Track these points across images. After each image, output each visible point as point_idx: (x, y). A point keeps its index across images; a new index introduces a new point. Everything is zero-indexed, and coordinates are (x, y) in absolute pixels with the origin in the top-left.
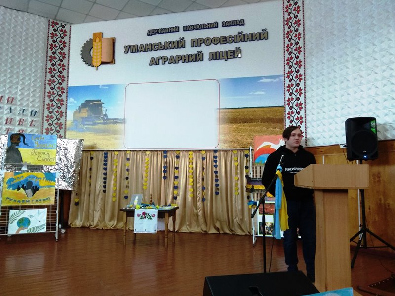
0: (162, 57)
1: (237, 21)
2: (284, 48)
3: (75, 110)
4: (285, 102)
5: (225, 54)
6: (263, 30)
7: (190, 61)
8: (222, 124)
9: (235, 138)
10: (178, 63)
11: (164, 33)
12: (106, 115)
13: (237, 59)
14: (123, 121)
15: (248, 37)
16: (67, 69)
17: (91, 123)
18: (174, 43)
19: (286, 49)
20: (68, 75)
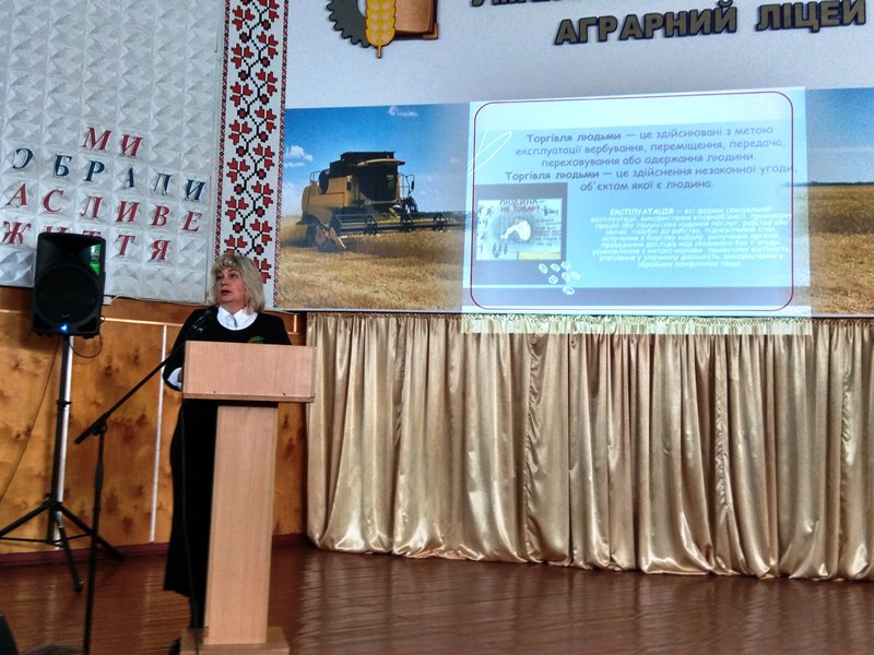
0: (597, 22)
3: (308, 184)
5: (813, 13)
7: (692, 31)
8: (801, 235)
9: (848, 281)
10: (652, 37)
12: (410, 201)
13: (852, 27)
14: (467, 222)
16: (281, 54)
17: (362, 225)
20: (284, 71)
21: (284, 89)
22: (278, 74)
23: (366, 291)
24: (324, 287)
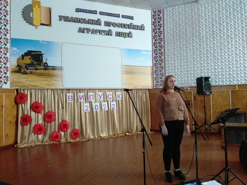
0: (87, 29)
1: (130, 16)
2: (152, 36)
3: (18, 57)
4: (153, 65)
6: (142, 25)
8: (124, 74)
9: (130, 83)
10: (97, 34)
11: (87, 13)
12: (46, 63)
14: (61, 69)
15: (136, 27)
16: (9, 24)
17: (34, 68)
18: (94, 21)
19: (153, 37)
20: (10, 28)
21: (10, 33)
22: (9, 29)
23: (36, 84)
24: (24, 83)
